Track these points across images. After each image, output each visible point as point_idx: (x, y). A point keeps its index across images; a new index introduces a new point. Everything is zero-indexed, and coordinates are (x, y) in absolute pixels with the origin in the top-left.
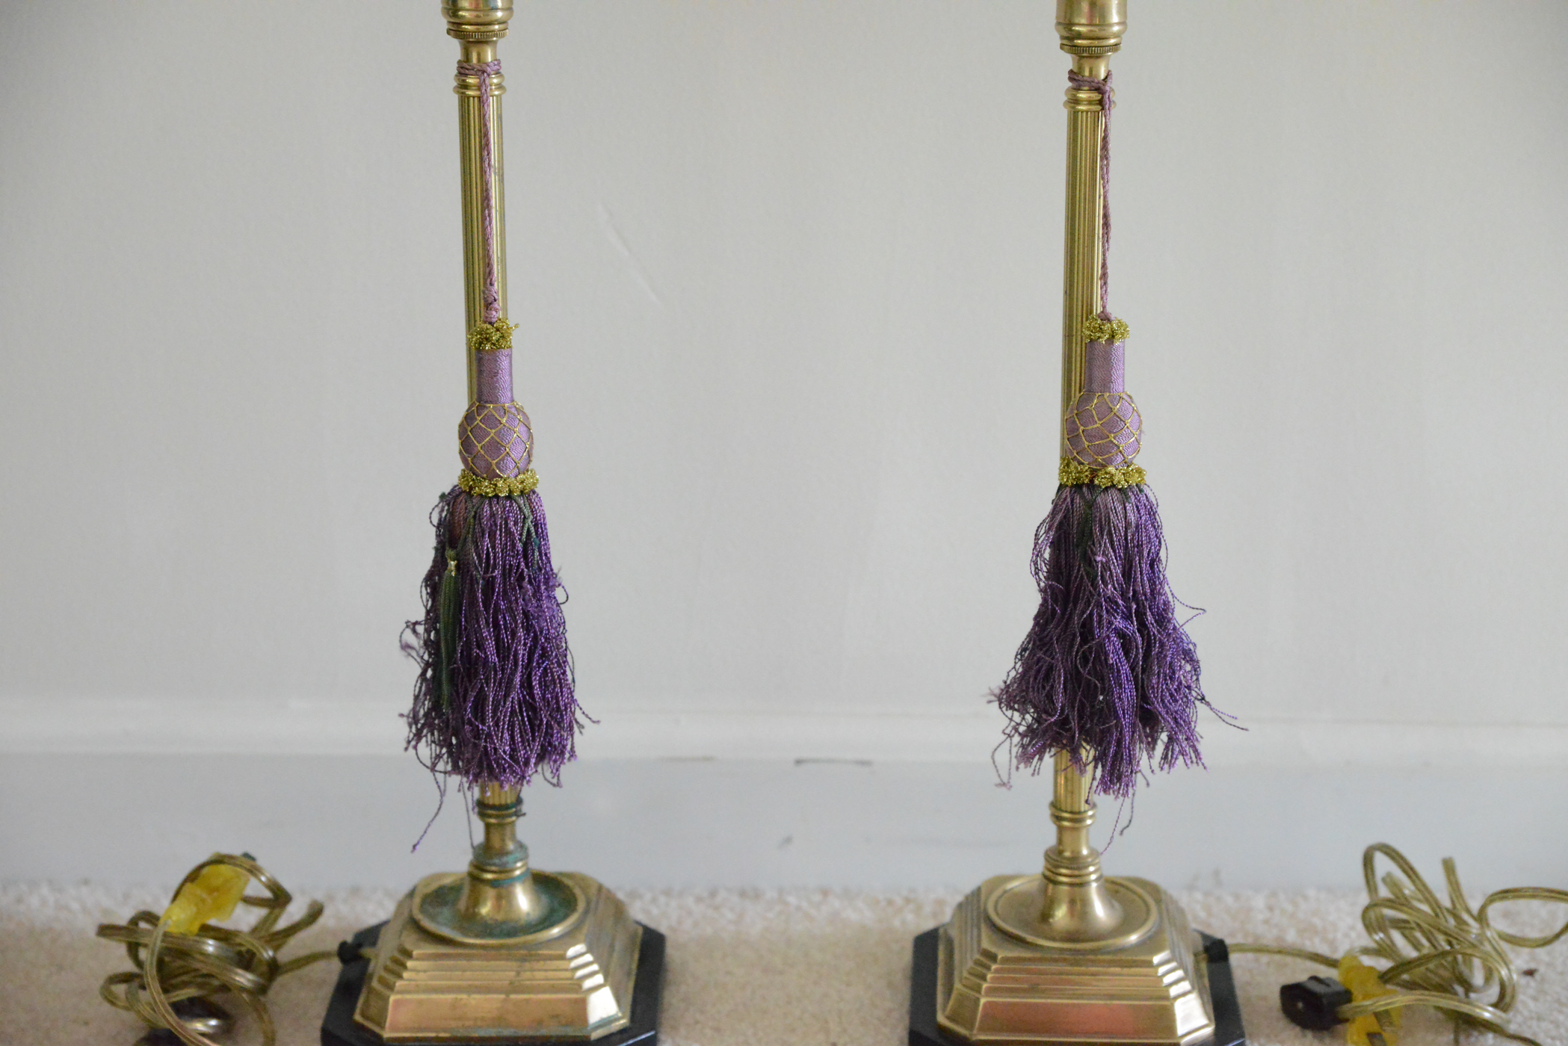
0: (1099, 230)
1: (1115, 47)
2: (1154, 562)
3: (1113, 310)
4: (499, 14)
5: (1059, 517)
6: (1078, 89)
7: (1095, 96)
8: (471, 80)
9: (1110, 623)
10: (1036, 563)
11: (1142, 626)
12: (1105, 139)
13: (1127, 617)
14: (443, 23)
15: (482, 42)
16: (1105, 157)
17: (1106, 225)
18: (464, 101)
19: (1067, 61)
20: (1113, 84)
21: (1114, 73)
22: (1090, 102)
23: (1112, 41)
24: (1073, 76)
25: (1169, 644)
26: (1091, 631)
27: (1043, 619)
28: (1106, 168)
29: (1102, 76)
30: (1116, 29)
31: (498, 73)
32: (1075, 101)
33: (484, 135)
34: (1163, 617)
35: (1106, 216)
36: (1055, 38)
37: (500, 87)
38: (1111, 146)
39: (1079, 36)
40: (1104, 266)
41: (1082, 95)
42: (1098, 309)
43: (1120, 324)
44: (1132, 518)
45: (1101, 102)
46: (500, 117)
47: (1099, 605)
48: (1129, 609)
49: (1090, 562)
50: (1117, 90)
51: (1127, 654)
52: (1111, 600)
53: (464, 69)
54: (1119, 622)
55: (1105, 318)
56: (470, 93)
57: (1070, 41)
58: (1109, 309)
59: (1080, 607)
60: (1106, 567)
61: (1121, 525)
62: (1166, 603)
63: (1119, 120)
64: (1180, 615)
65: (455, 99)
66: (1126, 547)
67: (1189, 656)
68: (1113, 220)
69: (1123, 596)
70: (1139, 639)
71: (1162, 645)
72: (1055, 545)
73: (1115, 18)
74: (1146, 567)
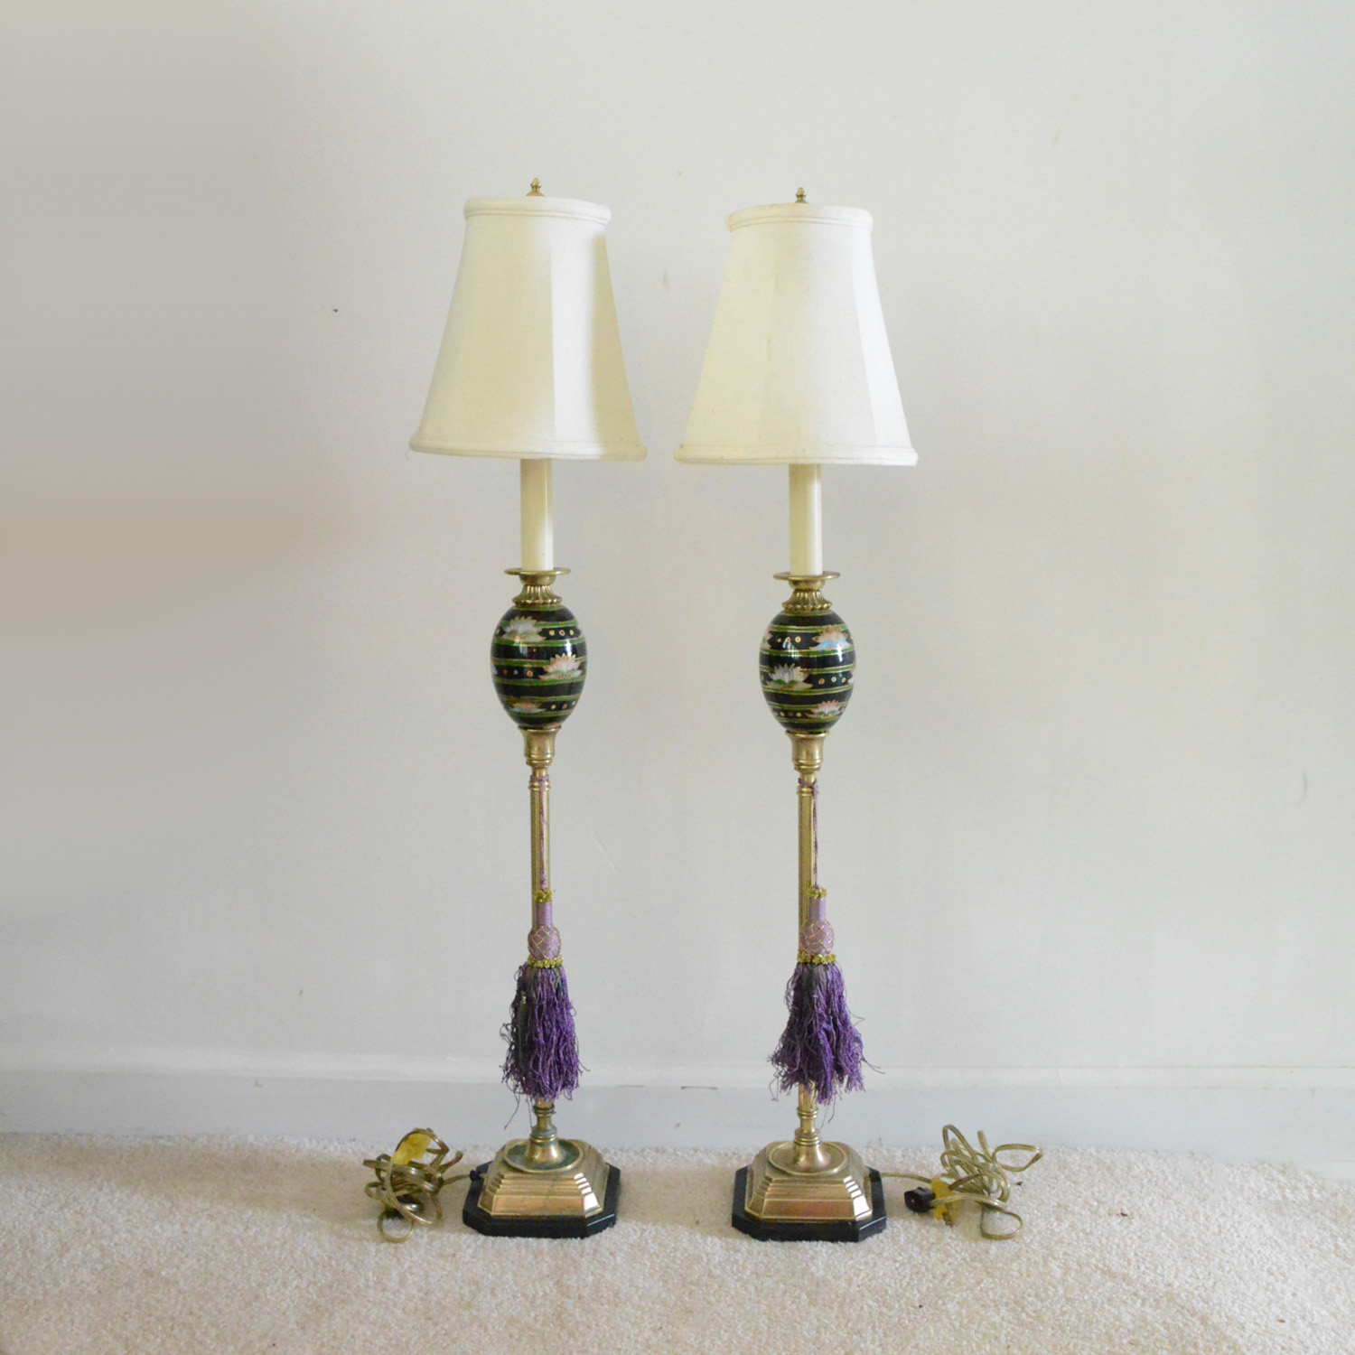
0: (813, 849)
1: (818, 769)
2: (840, 997)
3: (820, 884)
4: (549, 756)
5: (797, 977)
6: (802, 787)
7: (810, 790)
8: (536, 784)
9: (821, 1025)
10: (787, 998)
11: (836, 1027)
12: (814, 809)
13: (828, 1023)
14: (524, 760)
15: (542, 767)
16: (815, 816)
17: (816, 846)
18: (533, 793)
19: (798, 775)
20: (818, 784)
21: (818, 780)
22: (808, 793)
23: (817, 767)
24: (800, 781)
25: (848, 1034)
26: (812, 1029)
27: (791, 1024)
28: (815, 820)
29: (813, 781)
30: (818, 761)
31: (548, 780)
32: (801, 792)
33: (541, 808)
34: (845, 1023)
35: (816, 843)
36: (792, 765)
37: (548, 786)
38: (817, 811)
39: (802, 764)
40: (816, 864)
41: (804, 790)
42: (813, 883)
43: (823, 890)
44: (830, 977)
45: (812, 793)
46: (548, 799)
47: (815, 1017)
48: (829, 1019)
49: (811, 999)
50: (820, 787)
51: (829, 1040)
52: (820, 1015)
53: (533, 779)
54: (825, 1025)
55: (816, 887)
56: (535, 789)
57: (798, 767)
58: (818, 883)
59: (807, 1018)
60: (818, 1000)
61: (825, 981)
62: (846, 1016)
63: (821, 800)
64: (853, 1021)
65: (528, 792)
66: (827, 991)
67: (858, 1040)
68: (819, 845)
69: (827, 1012)
70: (834, 1033)
71: (845, 1035)
72: (795, 989)
73: (817, 757)
74: (836, 999)
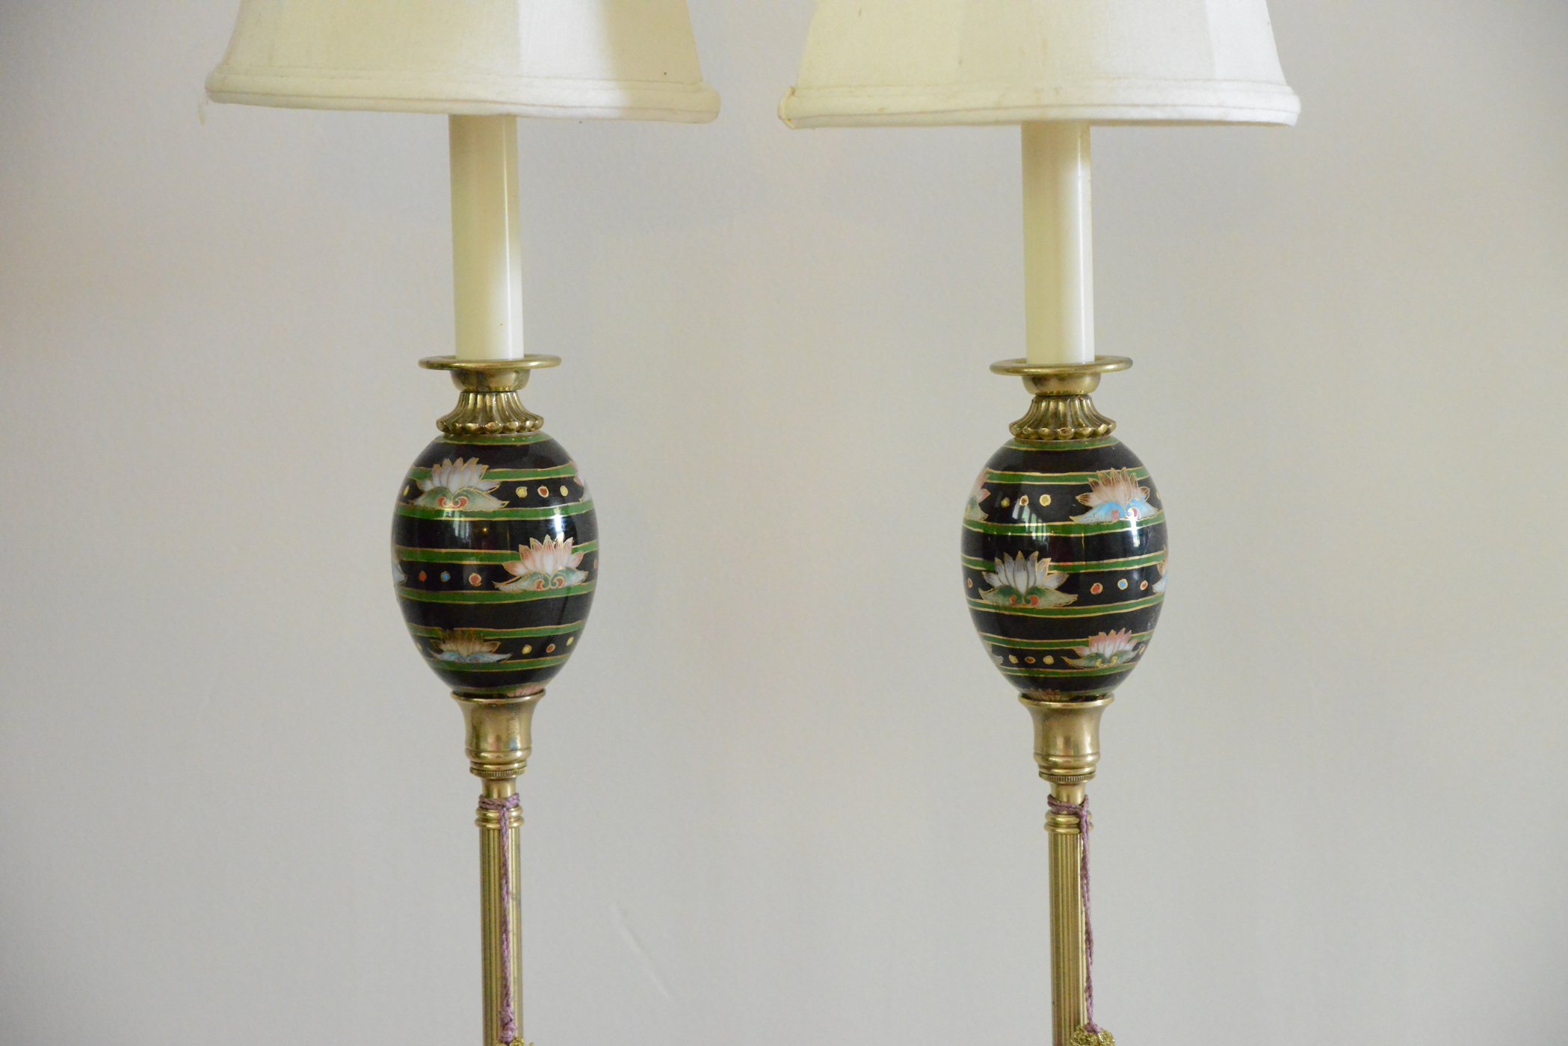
0: (1082, 945)
1: (1091, 775)
3: (1098, 1021)
4: (519, 754)
6: (1057, 813)
7: (1073, 820)
8: (492, 814)
12: (1084, 859)
14: (467, 762)
15: (504, 778)
16: (1085, 876)
17: (1089, 940)
18: (485, 833)
19: (1046, 788)
20: (1090, 807)
21: (1090, 797)
22: (1069, 826)
23: (1087, 770)
24: (1052, 800)
28: (1086, 886)
29: (1079, 801)
30: (1090, 759)
31: (517, 806)
32: (1054, 825)
33: (503, 865)
35: (1088, 933)
36: (1034, 766)
37: (519, 819)
38: (1090, 866)
39: (1056, 765)
40: (1088, 978)
41: (1061, 819)
42: (1084, 1021)
43: (1106, 1036)
45: (1079, 826)
46: (518, 847)
50: (1095, 814)
53: (485, 804)
55: (1092, 1029)
56: (490, 826)
57: (1048, 770)
58: (1095, 1021)
63: (1098, 843)
65: (476, 831)
68: (1095, 936)
73: (1088, 750)
